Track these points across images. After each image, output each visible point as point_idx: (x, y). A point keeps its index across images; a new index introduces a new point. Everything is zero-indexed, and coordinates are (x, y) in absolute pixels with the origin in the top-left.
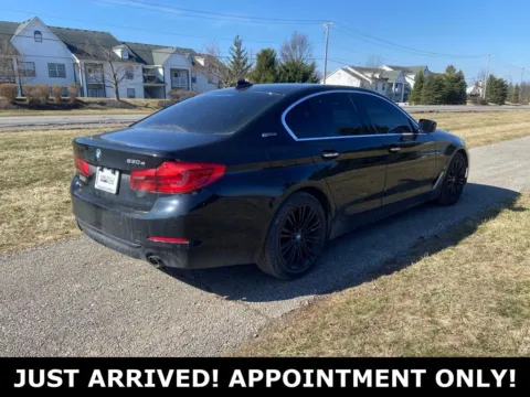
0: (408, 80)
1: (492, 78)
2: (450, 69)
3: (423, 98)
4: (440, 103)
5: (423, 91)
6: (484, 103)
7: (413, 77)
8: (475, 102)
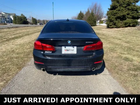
0: (11, 17)
1: (33, 18)
2: (22, 15)
3: (17, 23)
4: (22, 24)
5: (17, 20)
6: (32, 24)
7: (12, 16)
8: (30, 24)
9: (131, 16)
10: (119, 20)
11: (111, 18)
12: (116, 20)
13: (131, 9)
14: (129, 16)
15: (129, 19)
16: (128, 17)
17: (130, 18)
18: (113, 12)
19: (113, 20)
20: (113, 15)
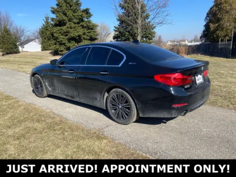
9: (88, 36)
10: (74, 42)
11: (61, 39)
12: (69, 42)
13: (86, 27)
14: (85, 36)
15: (85, 41)
16: (84, 38)
17: (86, 39)
18: (61, 29)
19: (64, 42)
20: (62, 35)
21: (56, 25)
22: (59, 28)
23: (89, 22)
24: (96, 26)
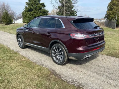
11: (30, 18)
13: (42, 12)
21: (28, 11)
22: (29, 12)
23: (44, 9)
24: (48, 11)
